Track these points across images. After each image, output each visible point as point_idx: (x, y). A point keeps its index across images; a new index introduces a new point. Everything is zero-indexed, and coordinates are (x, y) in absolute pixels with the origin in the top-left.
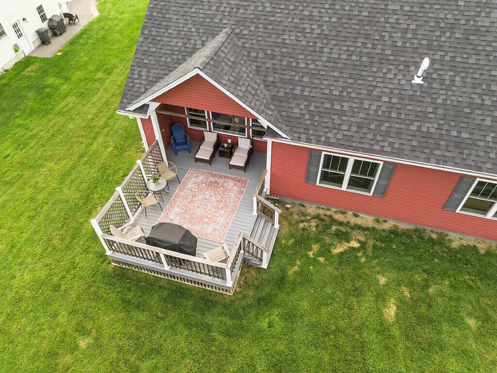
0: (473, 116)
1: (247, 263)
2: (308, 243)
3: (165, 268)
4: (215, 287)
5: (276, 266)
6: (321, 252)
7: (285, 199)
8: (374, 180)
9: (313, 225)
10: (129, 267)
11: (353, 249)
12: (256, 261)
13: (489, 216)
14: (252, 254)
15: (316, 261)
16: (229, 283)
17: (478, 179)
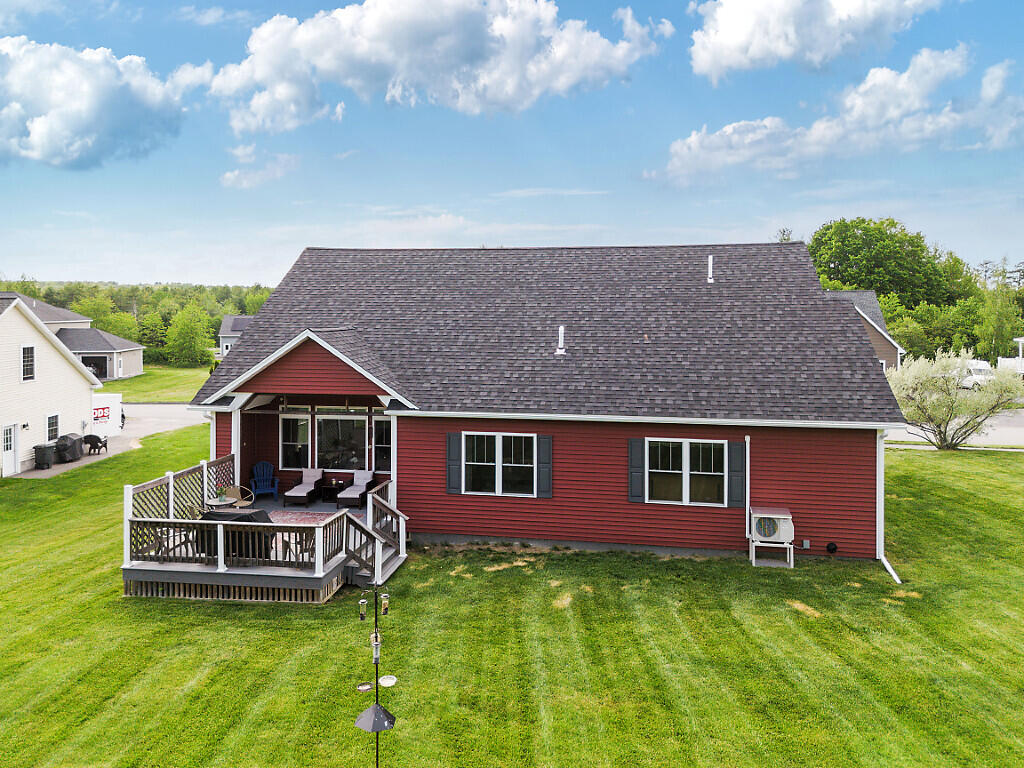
0: (621, 373)
1: (352, 580)
2: (451, 566)
3: (218, 571)
4: (296, 590)
5: (398, 583)
6: (467, 571)
7: (420, 538)
8: (532, 468)
9: (460, 556)
10: (152, 594)
11: (518, 567)
12: (365, 572)
13: (686, 501)
14: (359, 560)
15: (458, 577)
16: (319, 573)
17: (647, 439)
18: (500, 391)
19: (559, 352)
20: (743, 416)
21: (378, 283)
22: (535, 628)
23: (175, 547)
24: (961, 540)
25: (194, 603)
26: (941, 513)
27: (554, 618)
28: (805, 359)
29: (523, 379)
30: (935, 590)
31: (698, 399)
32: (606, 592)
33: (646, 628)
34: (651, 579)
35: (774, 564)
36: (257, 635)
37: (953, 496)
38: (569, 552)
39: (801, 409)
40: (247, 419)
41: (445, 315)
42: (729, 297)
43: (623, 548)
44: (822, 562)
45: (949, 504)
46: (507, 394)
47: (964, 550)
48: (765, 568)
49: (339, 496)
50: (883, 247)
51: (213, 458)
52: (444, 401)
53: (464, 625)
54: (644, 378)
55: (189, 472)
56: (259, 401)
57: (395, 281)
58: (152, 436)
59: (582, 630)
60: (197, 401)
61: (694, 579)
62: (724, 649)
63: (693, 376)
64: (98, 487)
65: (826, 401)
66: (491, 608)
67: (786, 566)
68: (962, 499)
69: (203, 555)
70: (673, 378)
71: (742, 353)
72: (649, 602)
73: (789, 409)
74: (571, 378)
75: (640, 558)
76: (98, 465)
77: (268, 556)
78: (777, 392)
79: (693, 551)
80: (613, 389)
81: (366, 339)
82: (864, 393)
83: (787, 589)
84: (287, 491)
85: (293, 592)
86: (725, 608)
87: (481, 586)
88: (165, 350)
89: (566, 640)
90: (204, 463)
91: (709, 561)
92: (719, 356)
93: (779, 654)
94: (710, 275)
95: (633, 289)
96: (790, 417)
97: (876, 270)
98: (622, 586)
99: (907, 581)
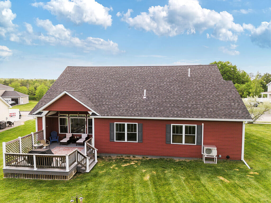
0: (164, 104)
1: (79, 171)
2: (111, 165)
3: (34, 170)
4: (60, 176)
5: (94, 172)
6: (116, 167)
7: (102, 155)
8: (136, 133)
9: (114, 161)
10: (13, 177)
11: (132, 165)
12: (83, 168)
13: (184, 143)
14: (81, 164)
15: (114, 169)
16: (67, 170)
17: (172, 125)
18: (127, 110)
19: (144, 98)
20: (202, 117)
21: (89, 77)
22: (138, 189)
23: (20, 162)
24: (264, 153)
25: (27, 180)
26: (255, 144)
27: (144, 184)
28: (219, 100)
29: (133, 106)
30: (262, 171)
31: (188, 112)
32: (160, 174)
33: (174, 188)
34: (174, 168)
35: (211, 162)
36: (45, 194)
37: (257, 139)
38: (148, 159)
39: (220, 115)
40: (47, 119)
41: (109, 87)
42: (195, 81)
43: (164, 157)
44: (225, 161)
45: (257, 141)
46: (128, 111)
47: (265, 156)
48: (208, 164)
49: (77, 142)
50: (226, 69)
51: (37, 131)
52: (109, 113)
53: (115, 188)
54: (171, 106)
55: (27, 136)
56: (51, 113)
57: (94, 76)
58: (28, 121)
59: (154, 190)
60: (31, 113)
61: (187, 168)
62: (202, 197)
63: (186, 105)
64: (9, 137)
65: (227, 113)
66: (124, 181)
67: (214, 163)
68: (260, 139)
69: (29, 165)
70: (179, 106)
71: (200, 98)
72: (175, 178)
73: (216, 115)
74: (148, 106)
75: (169, 161)
76: (10, 130)
77: (50, 165)
78: (212, 110)
79: (185, 158)
80: (161, 109)
81: (85, 94)
82: (239, 110)
83: (217, 172)
84: (61, 140)
85: (59, 176)
86: (199, 179)
87: (121, 172)
88: (35, 96)
89: (149, 194)
90: (32, 133)
91: (190, 162)
92: (193, 99)
93: (220, 199)
94: (189, 74)
95: (166, 79)
96: (217, 118)
97: (224, 75)
98: (165, 171)
99: (253, 168)
